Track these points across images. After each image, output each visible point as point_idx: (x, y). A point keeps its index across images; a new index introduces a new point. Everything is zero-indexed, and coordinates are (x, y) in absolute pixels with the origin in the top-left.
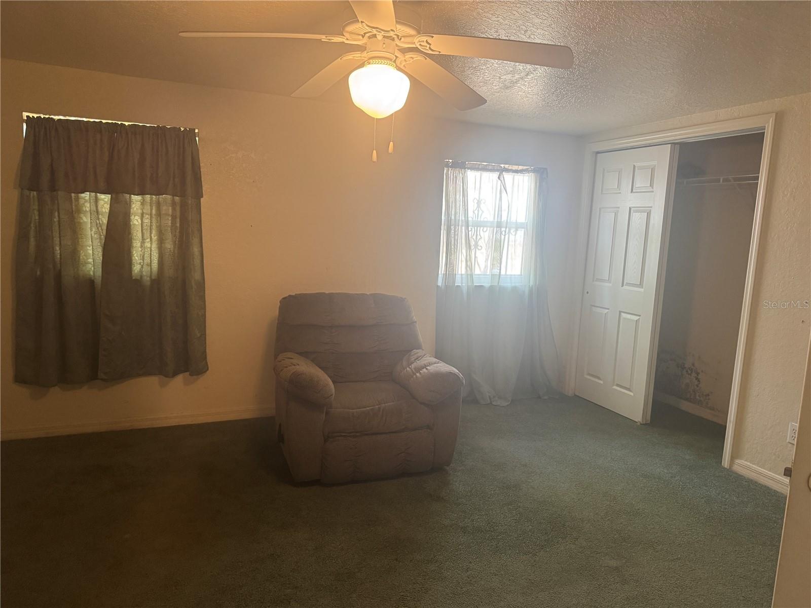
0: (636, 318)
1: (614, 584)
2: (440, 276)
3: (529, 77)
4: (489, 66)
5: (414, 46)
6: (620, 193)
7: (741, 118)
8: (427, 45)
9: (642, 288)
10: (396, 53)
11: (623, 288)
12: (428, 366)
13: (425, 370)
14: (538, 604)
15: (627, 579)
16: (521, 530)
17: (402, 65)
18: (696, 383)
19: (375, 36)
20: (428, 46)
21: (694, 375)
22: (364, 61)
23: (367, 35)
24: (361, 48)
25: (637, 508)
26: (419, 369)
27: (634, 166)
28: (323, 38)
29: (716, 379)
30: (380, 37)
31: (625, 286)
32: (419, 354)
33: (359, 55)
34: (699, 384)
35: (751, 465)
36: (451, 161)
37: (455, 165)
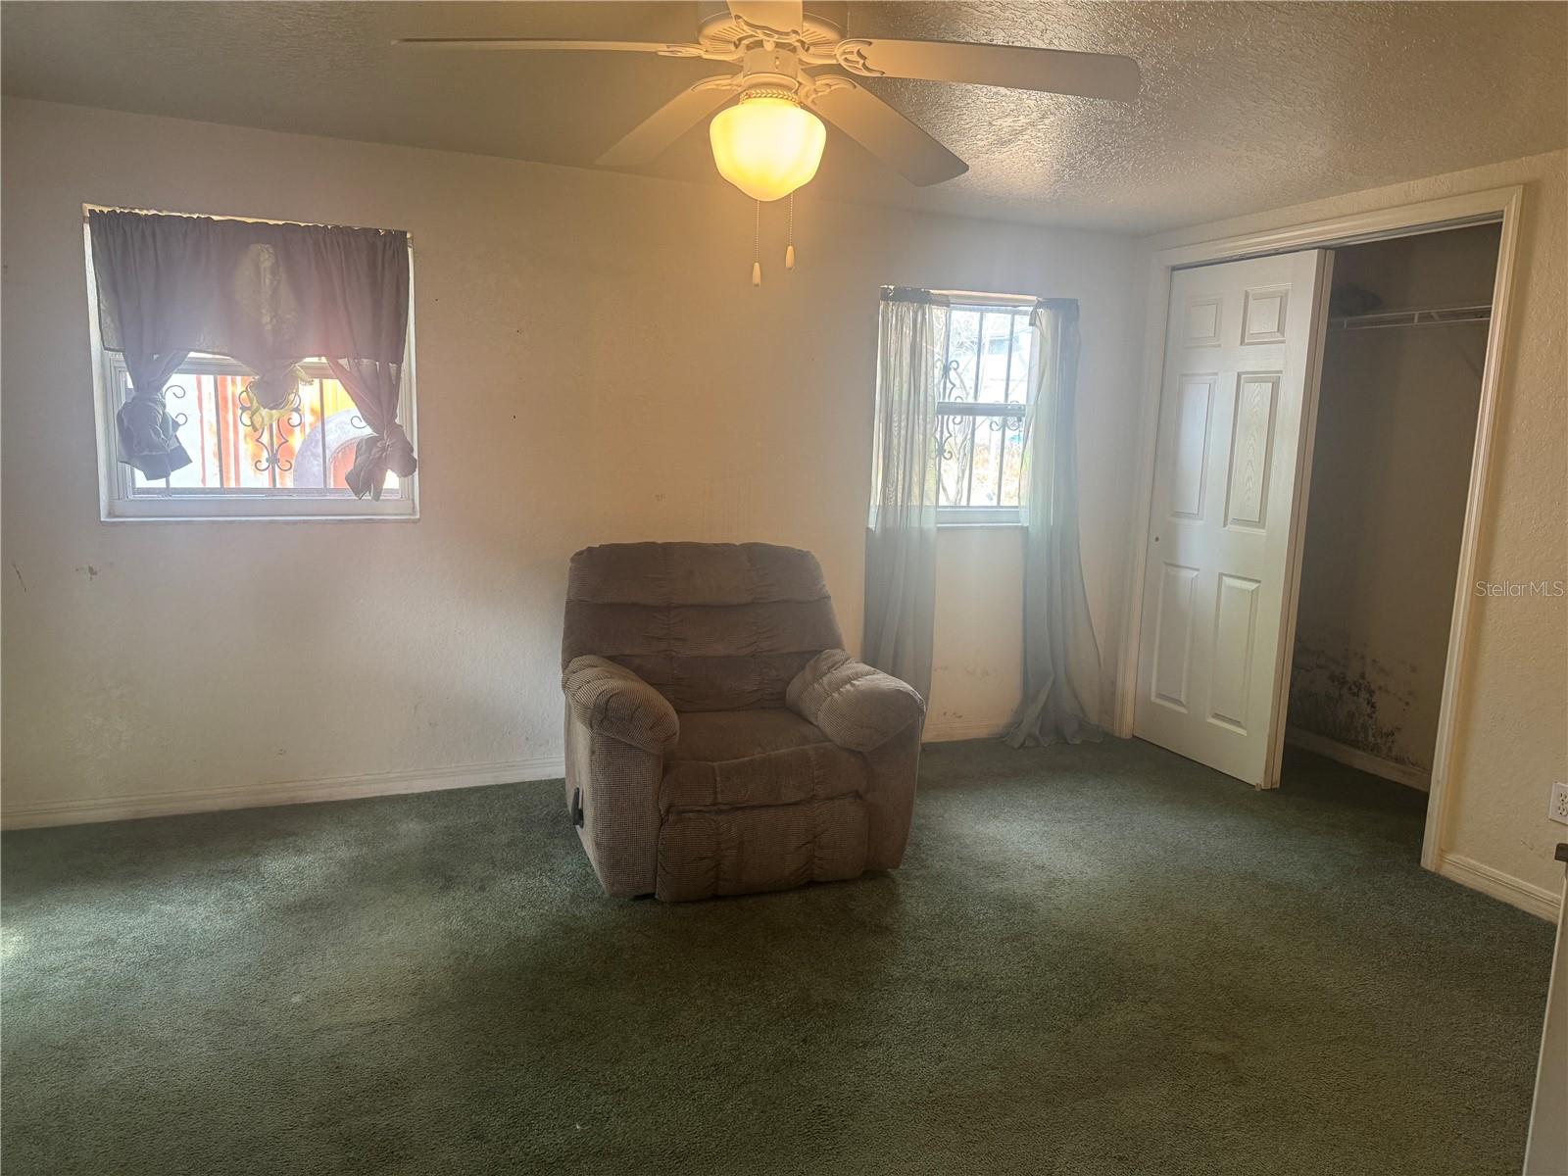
0: (1254, 586)
1: (1219, 1085)
2: (873, 511)
3: (1047, 121)
4: (970, 101)
5: (834, 62)
6: (1219, 346)
7: (1454, 195)
8: (859, 59)
9: (1264, 528)
10: (799, 75)
11: (1226, 528)
12: (855, 679)
13: (848, 687)
14: (1076, 1122)
15: (1245, 1076)
16: (1038, 986)
17: (810, 99)
18: (1369, 710)
19: (760, 44)
20: (862, 61)
21: (1364, 695)
22: (736, 92)
23: (745, 42)
24: (733, 69)
25: (1259, 945)
26: (837, 686)
27: (1247, 294)
28: (662, 49)
29: (1407, 704)
30: (769, 46)
31: (1229, 526)
32: (837, 658)
33: (729, 81)
34: (1374, 712)
35: (1478, 864)
36: (892, 287)
37: (901, 296)
